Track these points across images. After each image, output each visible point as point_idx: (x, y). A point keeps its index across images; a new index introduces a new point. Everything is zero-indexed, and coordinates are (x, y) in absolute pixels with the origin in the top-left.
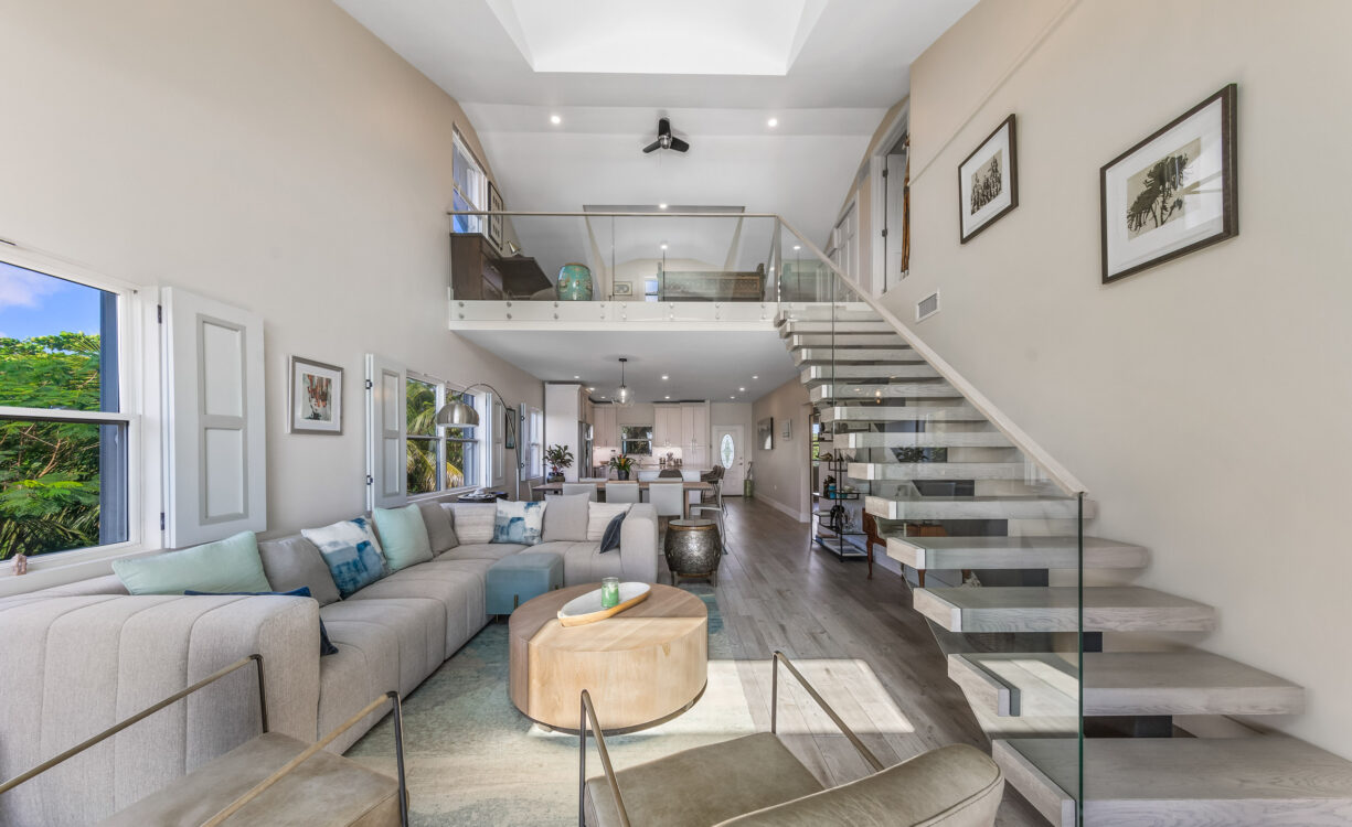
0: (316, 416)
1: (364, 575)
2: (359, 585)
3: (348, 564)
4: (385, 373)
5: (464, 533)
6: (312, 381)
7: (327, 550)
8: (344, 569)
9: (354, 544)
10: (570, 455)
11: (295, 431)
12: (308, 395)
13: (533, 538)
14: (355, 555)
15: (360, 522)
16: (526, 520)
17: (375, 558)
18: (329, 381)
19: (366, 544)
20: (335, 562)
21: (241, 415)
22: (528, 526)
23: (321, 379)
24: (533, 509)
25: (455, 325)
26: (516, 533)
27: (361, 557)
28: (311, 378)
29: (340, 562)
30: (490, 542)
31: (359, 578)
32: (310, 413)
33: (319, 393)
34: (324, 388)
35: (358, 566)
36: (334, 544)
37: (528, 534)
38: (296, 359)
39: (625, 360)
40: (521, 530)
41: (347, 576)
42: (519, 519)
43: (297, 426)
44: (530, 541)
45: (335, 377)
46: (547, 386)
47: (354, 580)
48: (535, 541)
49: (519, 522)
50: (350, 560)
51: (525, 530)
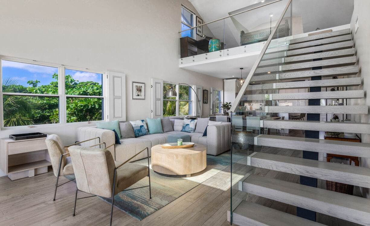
0: (138, 95)
1: (141, 133)
2: (140, 135)
3: (137, 130)
4: (156, 83)
5: (175, 128)
6: (137, 87)
7: (134, 126)
8: (136, 131)
9: (139, 126)
10: (231, 106)
11: (133, 99)
12: (136, 90)
13: (191, 131)
14: (139, 128)
15: (143, 121)
16: (190, 125)
17: (144, 130)
18: (141, 87)
19: (142, 126)
20: (135, 129)
21: (121, 96)
22: (190, 127)
23: (139, 86)
24: (192, 122)
25: (181, 66)
26: (187, 129)
27: (141, 129)
28: (137, 86)
29: (136, 129)
30: (181, 131)
31: (139, 134)
32: (137, 95)
33: (139, 90)
34: (140, 88)
35: (139, 131)
36: (135, 125)
37: (190, 129)
38: (133, 82)
39: (242, 69)
40: (188, 128)
41: (137, 132)
42: (188, 125)
43: (134, 98)
44: (190, 131)
45: (143, 85)
46: (225, 80)
47: (138, 134)
48: (192, 132)
49: (188, 126)
50: (138, 129)
51: (189, 128)
